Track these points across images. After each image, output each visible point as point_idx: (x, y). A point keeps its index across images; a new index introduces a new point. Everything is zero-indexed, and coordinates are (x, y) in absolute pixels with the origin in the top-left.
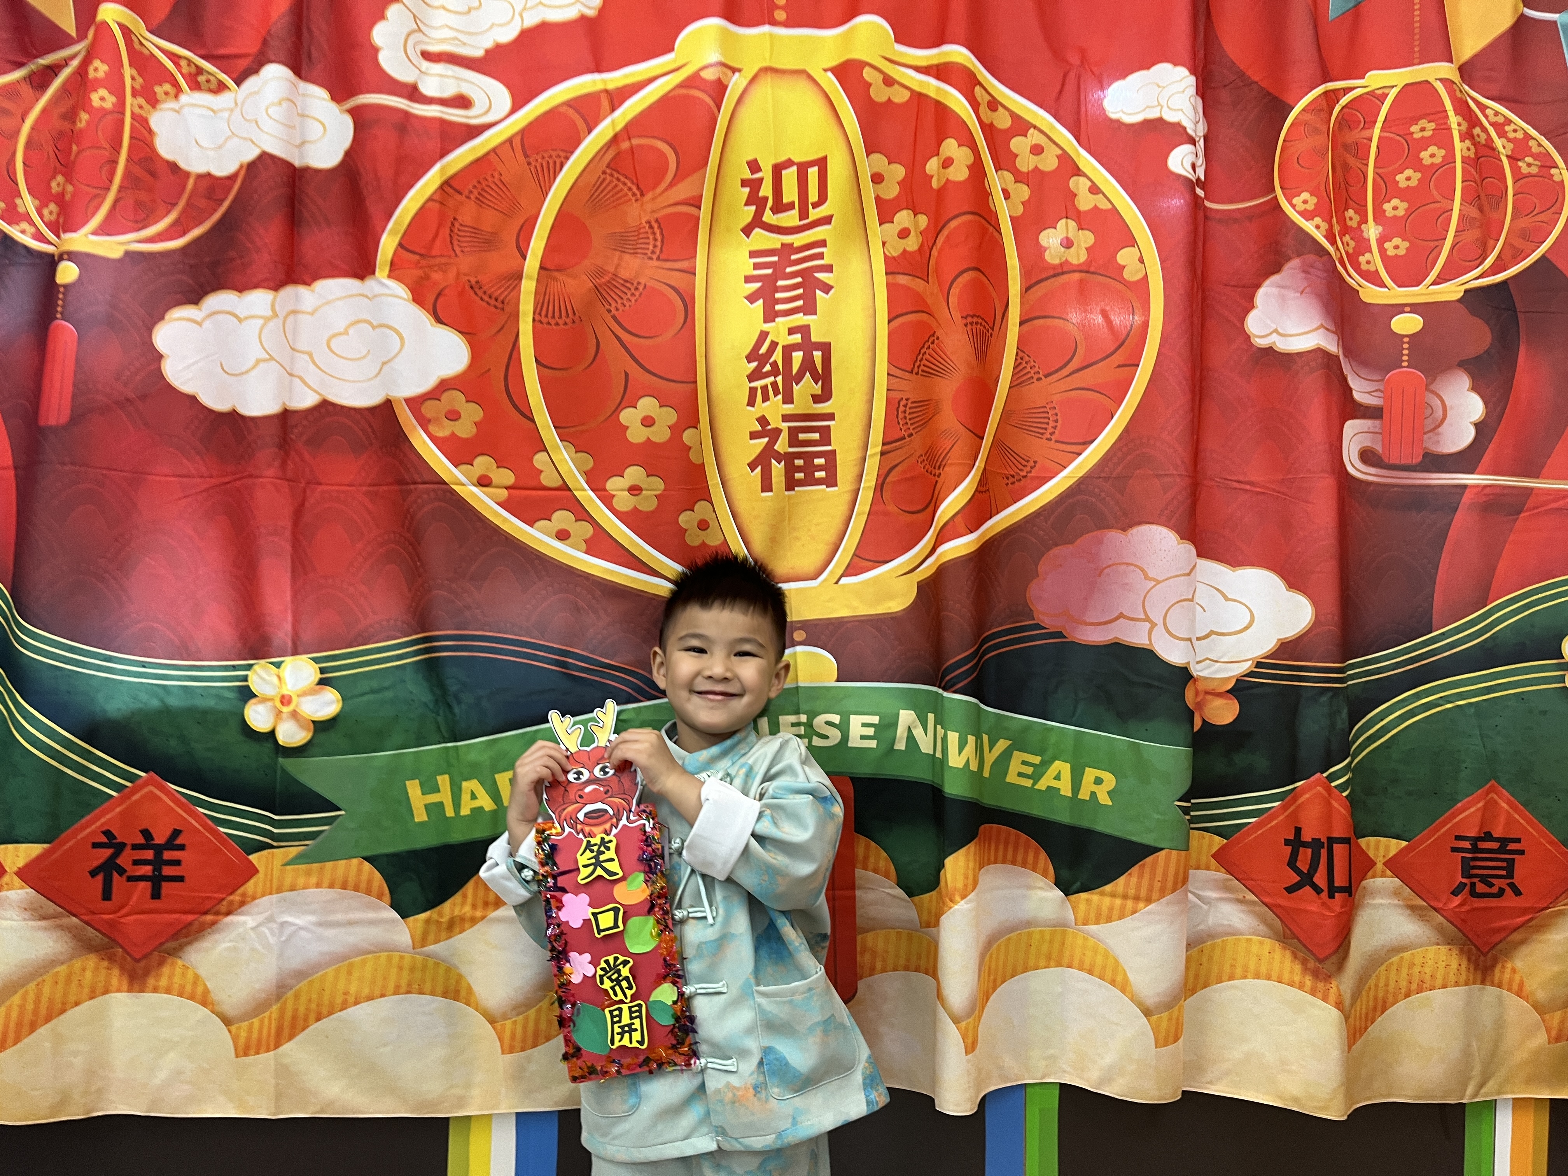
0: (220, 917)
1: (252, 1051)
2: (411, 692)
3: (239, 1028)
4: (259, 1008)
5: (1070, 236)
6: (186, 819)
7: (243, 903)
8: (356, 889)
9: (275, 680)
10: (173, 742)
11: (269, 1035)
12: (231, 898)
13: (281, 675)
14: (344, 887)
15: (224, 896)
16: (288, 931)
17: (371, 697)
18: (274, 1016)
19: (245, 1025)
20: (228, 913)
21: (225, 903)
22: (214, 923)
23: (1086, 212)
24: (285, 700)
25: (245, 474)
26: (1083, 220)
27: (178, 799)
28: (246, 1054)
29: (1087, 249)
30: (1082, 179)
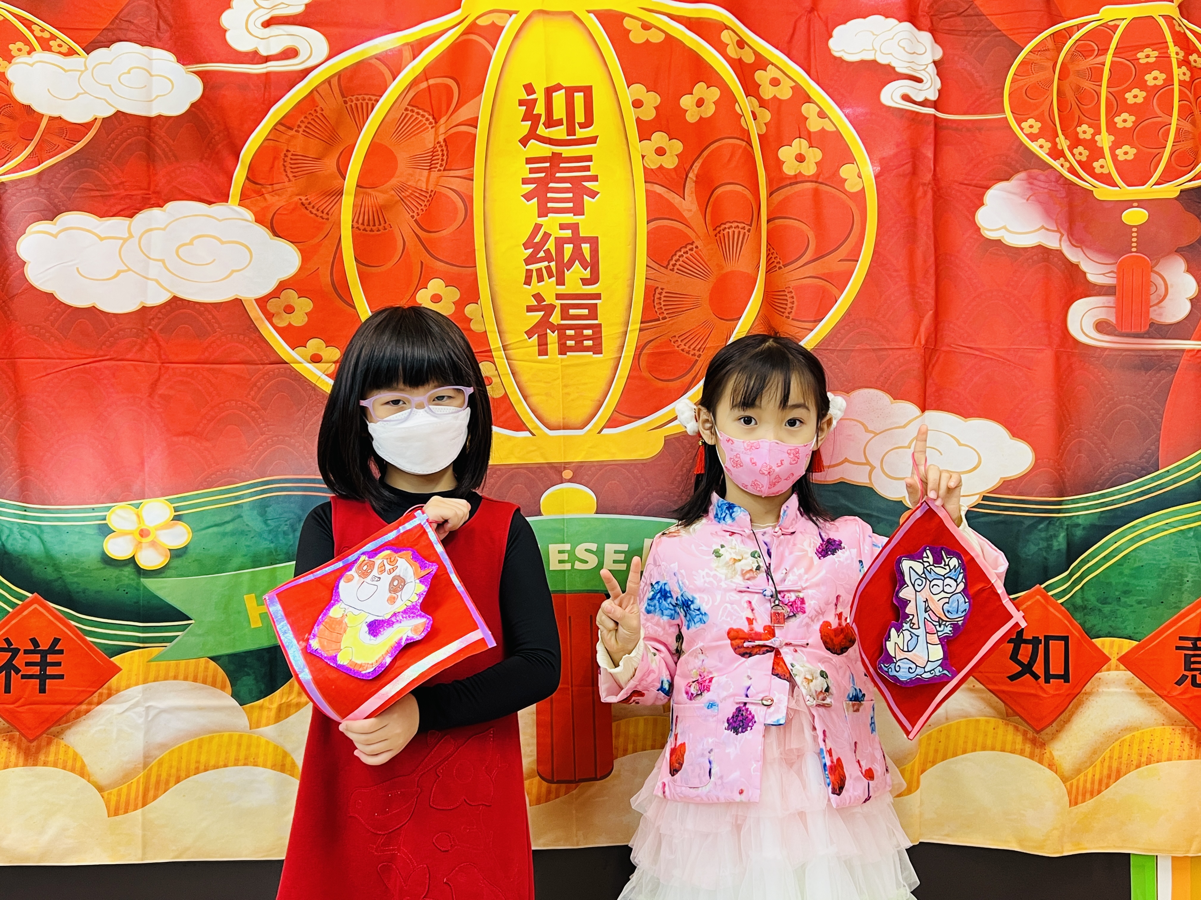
0: (93, 706)
1: (121, 811)
2: (247, 525)
3: (110, 793)
4: (127, 777)
5: (803, 152)
6: (62, 630)
7: (109, 695)
8: (204, 682)
9: (135, 518)
10: (50, 570)
11: (136, 798)
12: (100, 691)
13: (139, 513)
14: (195, 680)
15: (94, 690)
16: (152, 713)
17: (215, 529)
18: (141, 780)
19: (115, 791)
20: (99, 703)
21: (96, 694)
22: (88, 711)
23: (815, 133)
24: (144, 533)
25: (108, 357)
26: (812, 139)
27: (56, 614)
28: (116, 814)
29: (816, 163)
30: (812, 105)
